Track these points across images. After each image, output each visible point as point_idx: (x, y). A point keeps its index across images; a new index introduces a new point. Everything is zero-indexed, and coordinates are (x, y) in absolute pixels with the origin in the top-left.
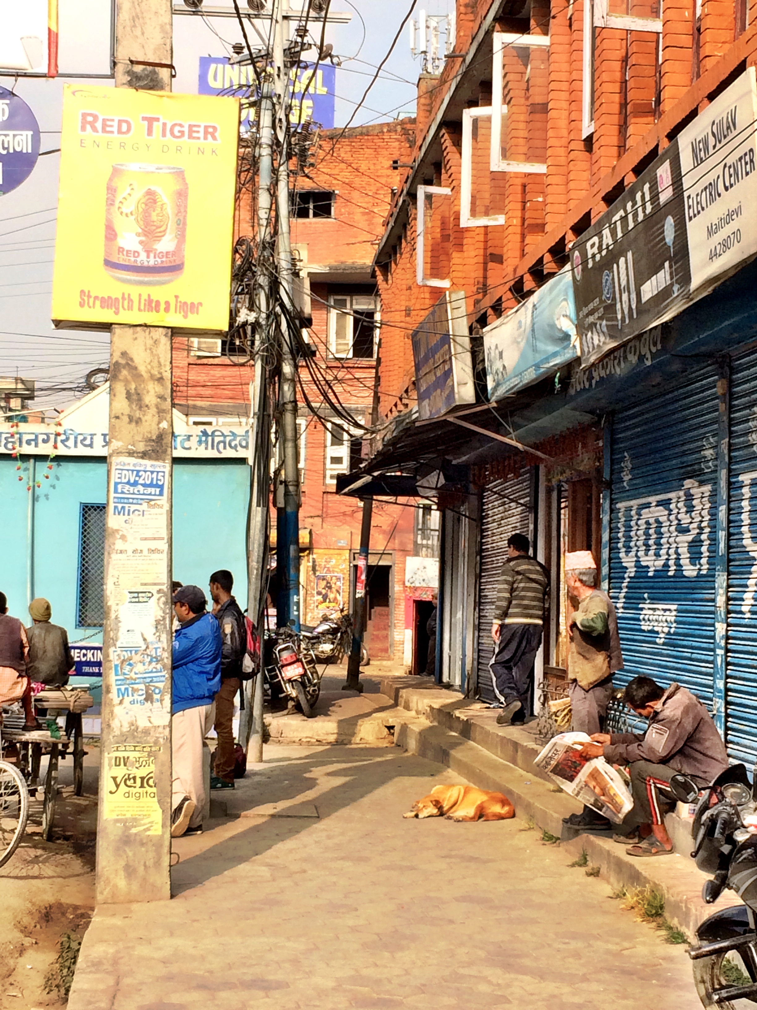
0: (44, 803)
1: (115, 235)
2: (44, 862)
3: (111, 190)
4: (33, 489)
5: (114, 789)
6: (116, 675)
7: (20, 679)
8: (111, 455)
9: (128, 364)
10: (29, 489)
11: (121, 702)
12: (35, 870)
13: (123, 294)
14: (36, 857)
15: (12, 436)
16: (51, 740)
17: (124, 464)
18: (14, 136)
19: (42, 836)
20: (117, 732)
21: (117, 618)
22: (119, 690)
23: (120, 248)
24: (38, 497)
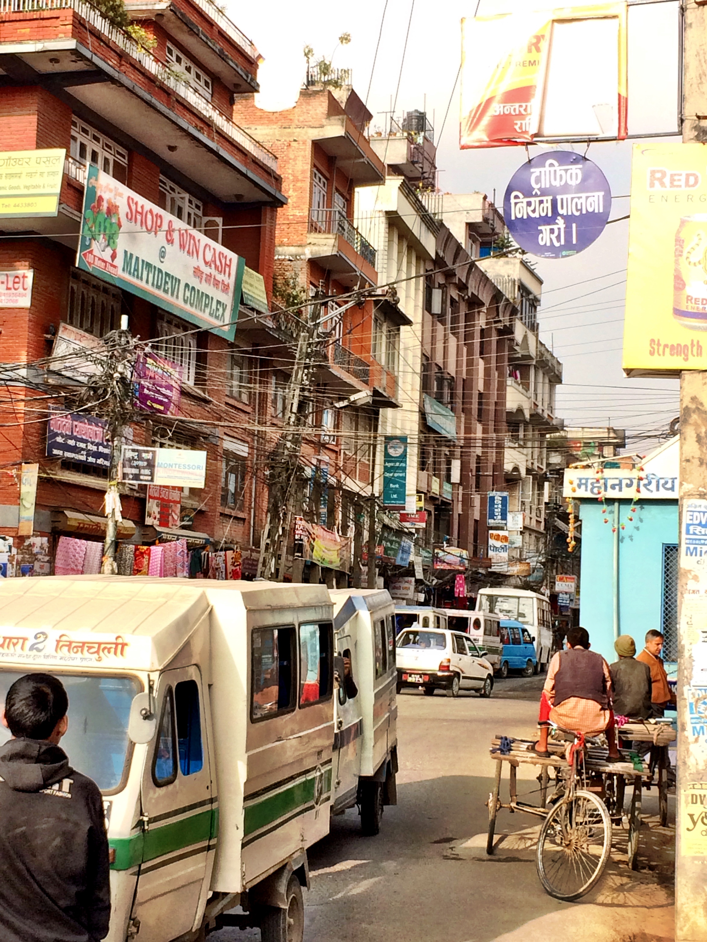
0: (629, 832)
1: (684, 285)
2: (630, 890)
3: (679, 242)
4: (618, 531)
5: (691, 826)
6: (691, 713)
7: (602, 712)
8: (682, 498)
9: (698, 408)
10: (614, 531)
11: (696, 740)
12: (621, 898)
13: (692, 341)
14: (622, 885)
15: (598, 481)
16: (633, 772)
17: (696, 507)
18: (587, 198)
19: (628, 865)
20: (693, 770)
21: (690, 657)
22: (694, 728)
23: (688, 296)
24: (623, 538)
